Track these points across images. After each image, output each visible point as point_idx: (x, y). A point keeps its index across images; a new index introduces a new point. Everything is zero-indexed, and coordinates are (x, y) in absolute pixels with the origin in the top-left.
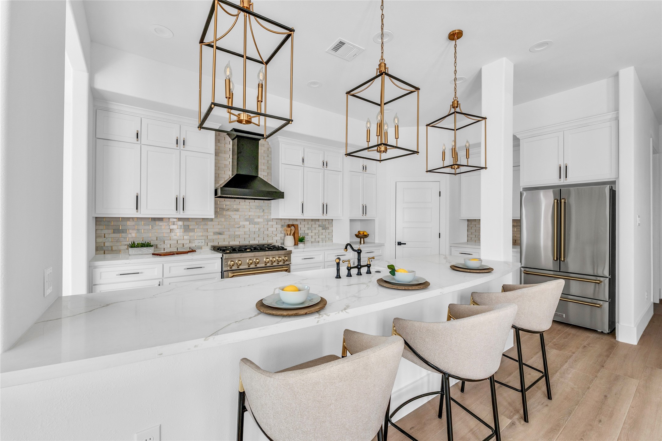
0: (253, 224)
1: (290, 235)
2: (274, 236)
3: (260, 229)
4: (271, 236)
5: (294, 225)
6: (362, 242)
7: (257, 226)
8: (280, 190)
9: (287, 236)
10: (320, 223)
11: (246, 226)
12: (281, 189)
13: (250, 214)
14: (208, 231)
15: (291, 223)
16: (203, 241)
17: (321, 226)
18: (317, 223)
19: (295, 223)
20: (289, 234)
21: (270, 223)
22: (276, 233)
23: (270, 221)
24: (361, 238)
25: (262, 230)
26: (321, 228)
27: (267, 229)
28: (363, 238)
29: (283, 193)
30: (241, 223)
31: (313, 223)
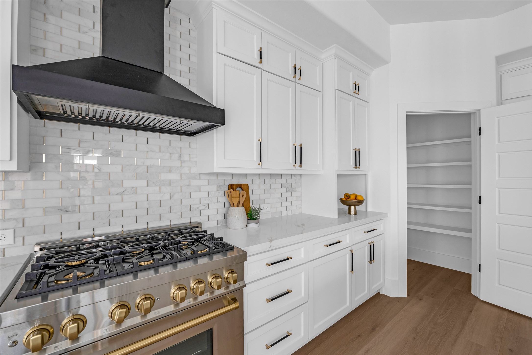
0: (156, 185)
1: (238, 206)
2: (203, 207)
3: (173, 195)
4: (198, 208)
5: (241, 185)
6: (353, 212)
7: (166, 190)
8: (215, 104)
9: (232, 209)
10: (283, 181)
11: (139, 191)
12: (217, 103)
13: (148, 162)
14: (27, 206)
15: (235, 182)
16: (10, 234)
17: (285, 187)
18: (279, 181)
19: (243, 181)
20: (235, 204)
21: (195, 183)
22: (207, 202)
23: (196, 179)
24: (350, 206)
25: (177, 196)
26: (284, 190)
27: (188, 194)
28: (355, 206)
29: (223, 111)
30: (127, 184)
31: (273, 180)
